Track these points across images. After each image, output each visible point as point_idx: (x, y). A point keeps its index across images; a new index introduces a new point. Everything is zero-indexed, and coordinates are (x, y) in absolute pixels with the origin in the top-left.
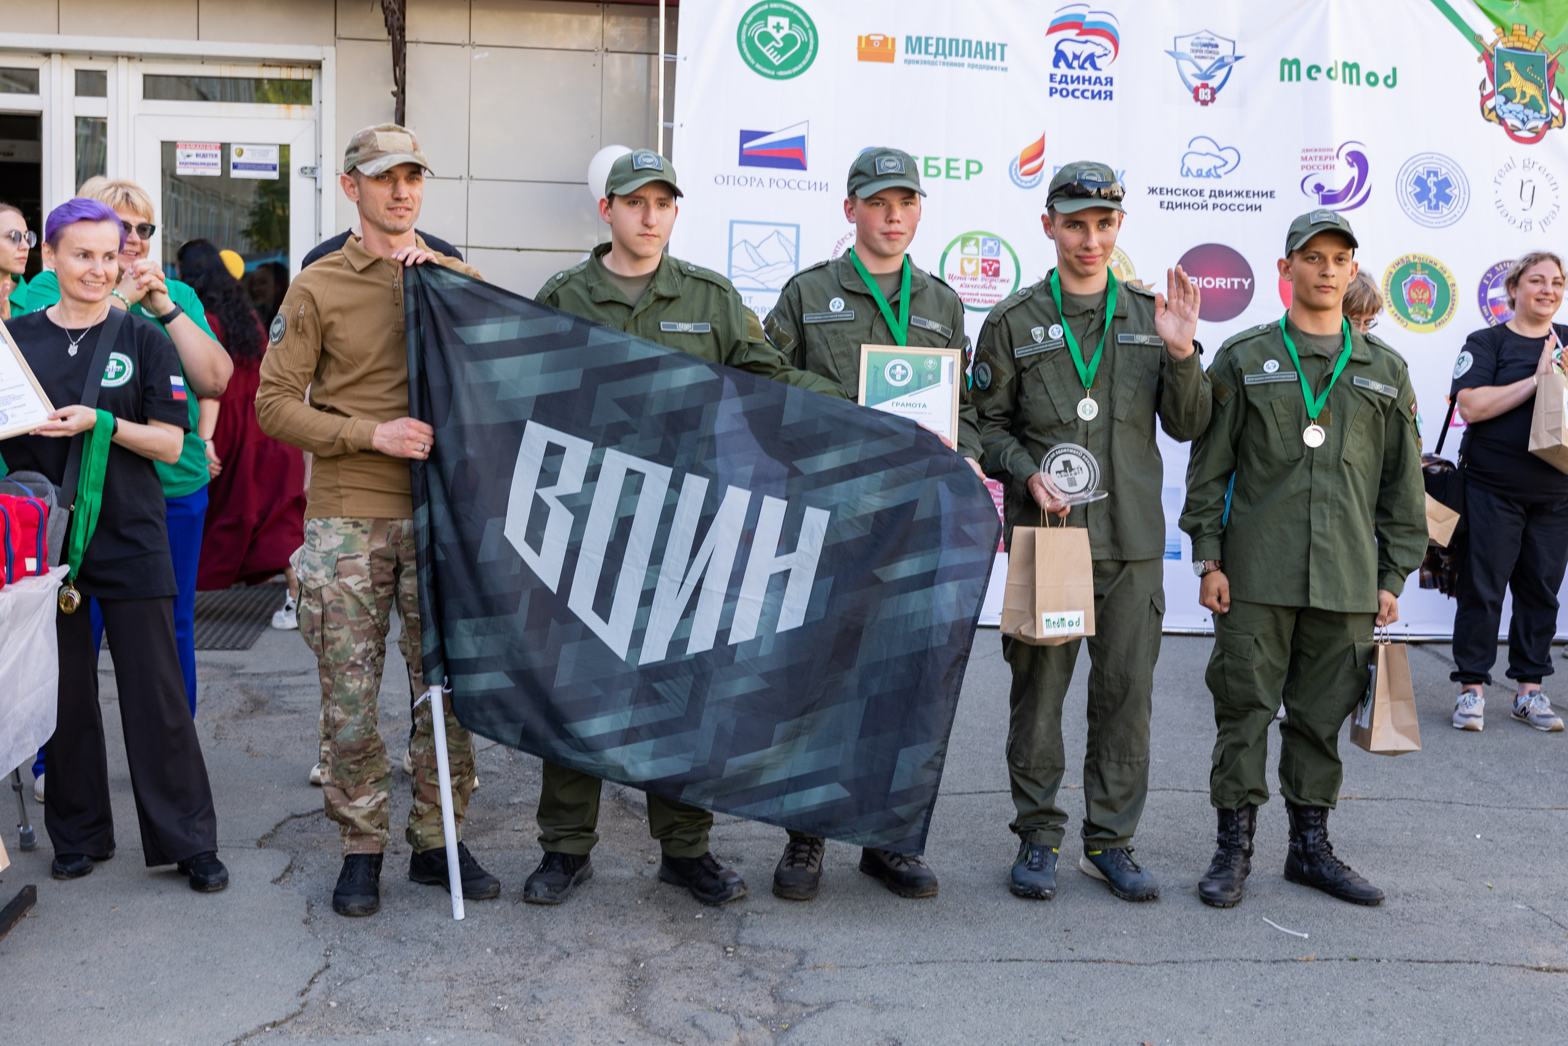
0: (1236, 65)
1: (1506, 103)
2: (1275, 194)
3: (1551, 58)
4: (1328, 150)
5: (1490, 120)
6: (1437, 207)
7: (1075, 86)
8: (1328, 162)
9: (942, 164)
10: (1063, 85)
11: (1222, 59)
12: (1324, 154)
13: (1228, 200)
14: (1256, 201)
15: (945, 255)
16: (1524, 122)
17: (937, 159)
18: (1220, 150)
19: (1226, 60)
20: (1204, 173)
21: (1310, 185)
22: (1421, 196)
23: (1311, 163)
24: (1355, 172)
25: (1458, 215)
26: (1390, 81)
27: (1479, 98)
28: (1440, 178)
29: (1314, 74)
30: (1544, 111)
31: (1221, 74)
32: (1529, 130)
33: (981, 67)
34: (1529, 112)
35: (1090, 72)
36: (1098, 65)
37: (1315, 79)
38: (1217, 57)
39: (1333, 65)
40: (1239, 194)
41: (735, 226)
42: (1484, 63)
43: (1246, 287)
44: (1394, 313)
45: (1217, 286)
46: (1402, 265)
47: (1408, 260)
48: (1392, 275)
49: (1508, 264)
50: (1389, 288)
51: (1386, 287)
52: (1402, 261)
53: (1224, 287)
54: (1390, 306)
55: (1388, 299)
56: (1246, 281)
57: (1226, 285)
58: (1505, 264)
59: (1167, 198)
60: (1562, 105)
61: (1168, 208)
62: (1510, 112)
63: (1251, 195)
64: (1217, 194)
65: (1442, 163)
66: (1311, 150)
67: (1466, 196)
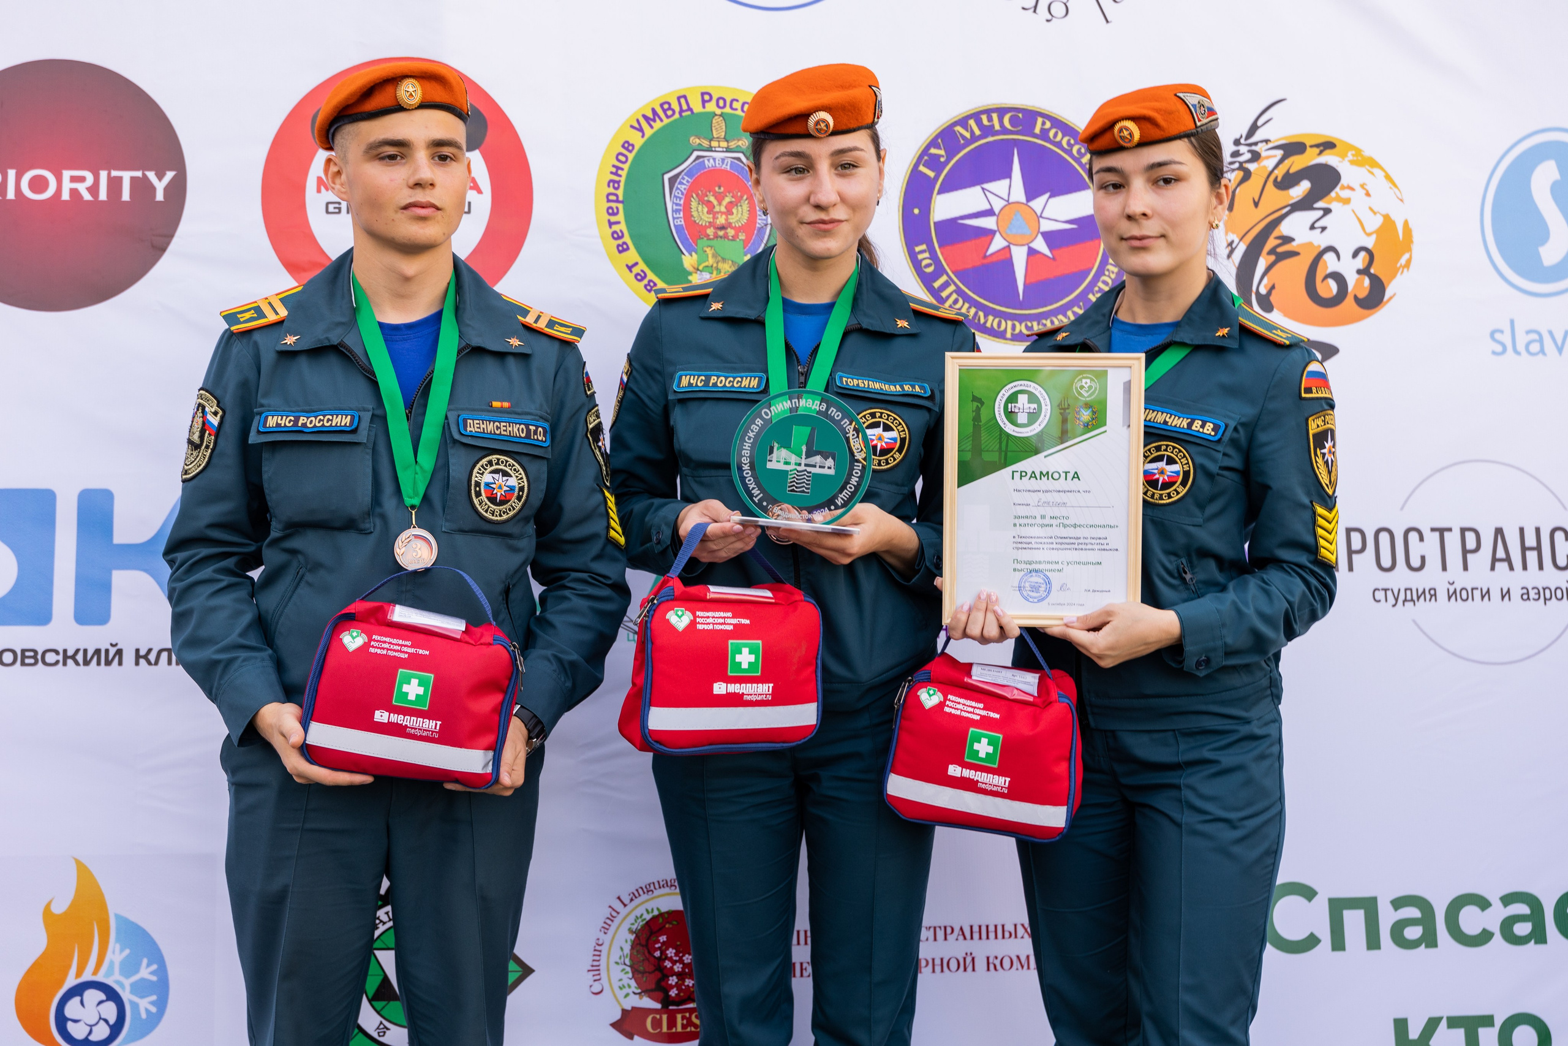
43: (160, 196)
44: (636, 270)
45: (66, 196)
46: (666, 121)
47: (685, 107)
48: (630, 151)
49: (995, 116)
50: (620, 193)
51: (611, 190)
52: (665, 111)
53: (87, 196)
54: (622, 249)
55: (615, 228)
56: (160, 177)
57: (94, 190)
58: (984, 118)
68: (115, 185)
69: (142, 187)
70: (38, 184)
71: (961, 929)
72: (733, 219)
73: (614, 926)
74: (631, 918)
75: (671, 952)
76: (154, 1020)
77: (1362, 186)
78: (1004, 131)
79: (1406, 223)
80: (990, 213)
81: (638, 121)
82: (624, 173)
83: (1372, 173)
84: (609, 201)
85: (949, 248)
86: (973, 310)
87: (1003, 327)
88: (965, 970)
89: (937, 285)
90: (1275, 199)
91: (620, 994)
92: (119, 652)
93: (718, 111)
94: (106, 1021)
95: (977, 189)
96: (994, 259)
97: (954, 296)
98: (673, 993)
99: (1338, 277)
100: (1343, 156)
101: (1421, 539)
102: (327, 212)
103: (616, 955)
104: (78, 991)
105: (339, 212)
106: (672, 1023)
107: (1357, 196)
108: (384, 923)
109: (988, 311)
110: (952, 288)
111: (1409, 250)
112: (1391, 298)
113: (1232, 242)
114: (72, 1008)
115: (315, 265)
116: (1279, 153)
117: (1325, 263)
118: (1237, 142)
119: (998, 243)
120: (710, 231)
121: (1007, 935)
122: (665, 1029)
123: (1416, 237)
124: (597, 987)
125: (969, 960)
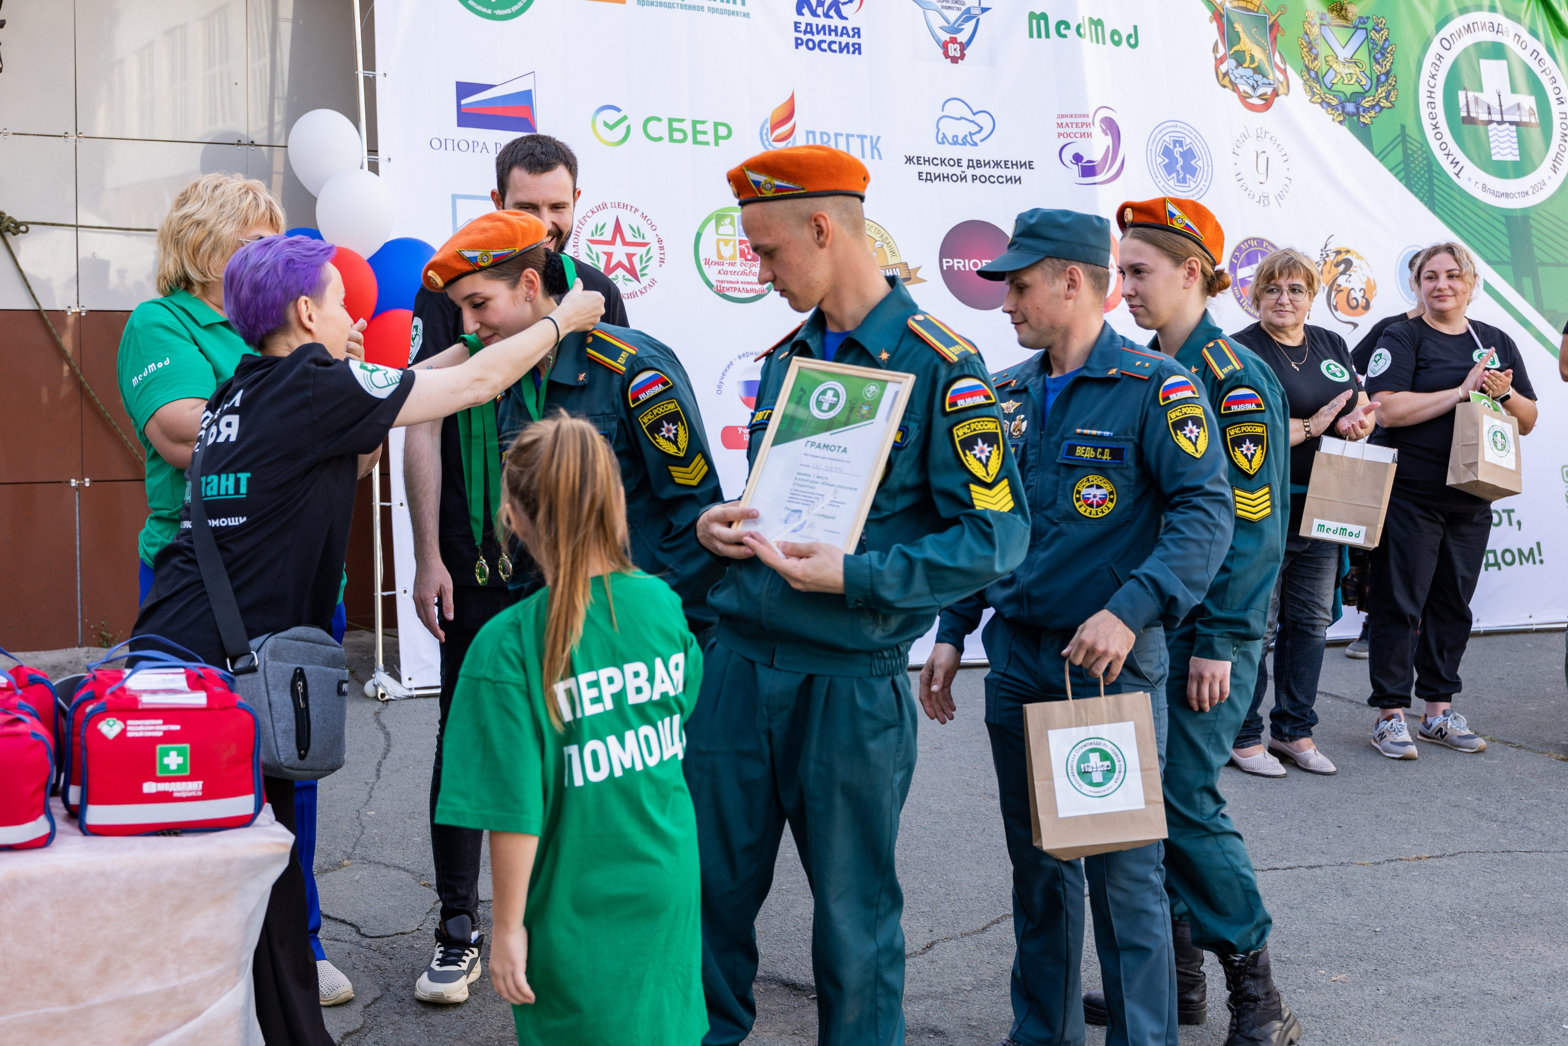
0: (983, 18)
1: (1237, 68)
3: (1273, 19)
4: (1084, 116)
5: (1224, 86)
6: (1184, 180)
7: (821, 37)
8: (1085, 130)
9: (687, 126)
10: (809, 36)
11: (968, 10)
12: (1080, 120)
13: (986, 171)
14: (1015, 172)
15: (698, 236)
16: (1254, 88)
17: (682, 120)
18: (974, 114)
19: (974, 12)
20: (960, 141)
21: (1068, 155)
22: (1170, 168)
23: (1068, 130)
24: (1108, 140)
25: (1204, 189)
26: (1132, 41)
27: (1213, 62)
28: (1185, 148)
29: (1063, 32)
30: (1271, 77)
31: (969, 27)
32: (1259, 97)
33: (723, 12)
34: (1258, 77)
35: (835, 22)
36: (844, 14)
37: (1065, 36)
38: (964, 8)
39: (1081, 22)
40: (997, 164)
41: (458, 201)
42: (1215, 24)
49: (1252, 241)
58: (1249, 242)
59: (926, 168)
60: (1285, 70)
61: (926, 180)
62: (1242, 77)
63: (1010, 165)
64: (975, 165)
65: (1186, 132)
66: (1066, 116)
67: (1210, 168)
77: (1359, 266)
78: (1255, 246)
83: (1362, 262)
100: (1353, 255)
107: (1358, 270)
116: (1334, 254)
117: (1352, 294)
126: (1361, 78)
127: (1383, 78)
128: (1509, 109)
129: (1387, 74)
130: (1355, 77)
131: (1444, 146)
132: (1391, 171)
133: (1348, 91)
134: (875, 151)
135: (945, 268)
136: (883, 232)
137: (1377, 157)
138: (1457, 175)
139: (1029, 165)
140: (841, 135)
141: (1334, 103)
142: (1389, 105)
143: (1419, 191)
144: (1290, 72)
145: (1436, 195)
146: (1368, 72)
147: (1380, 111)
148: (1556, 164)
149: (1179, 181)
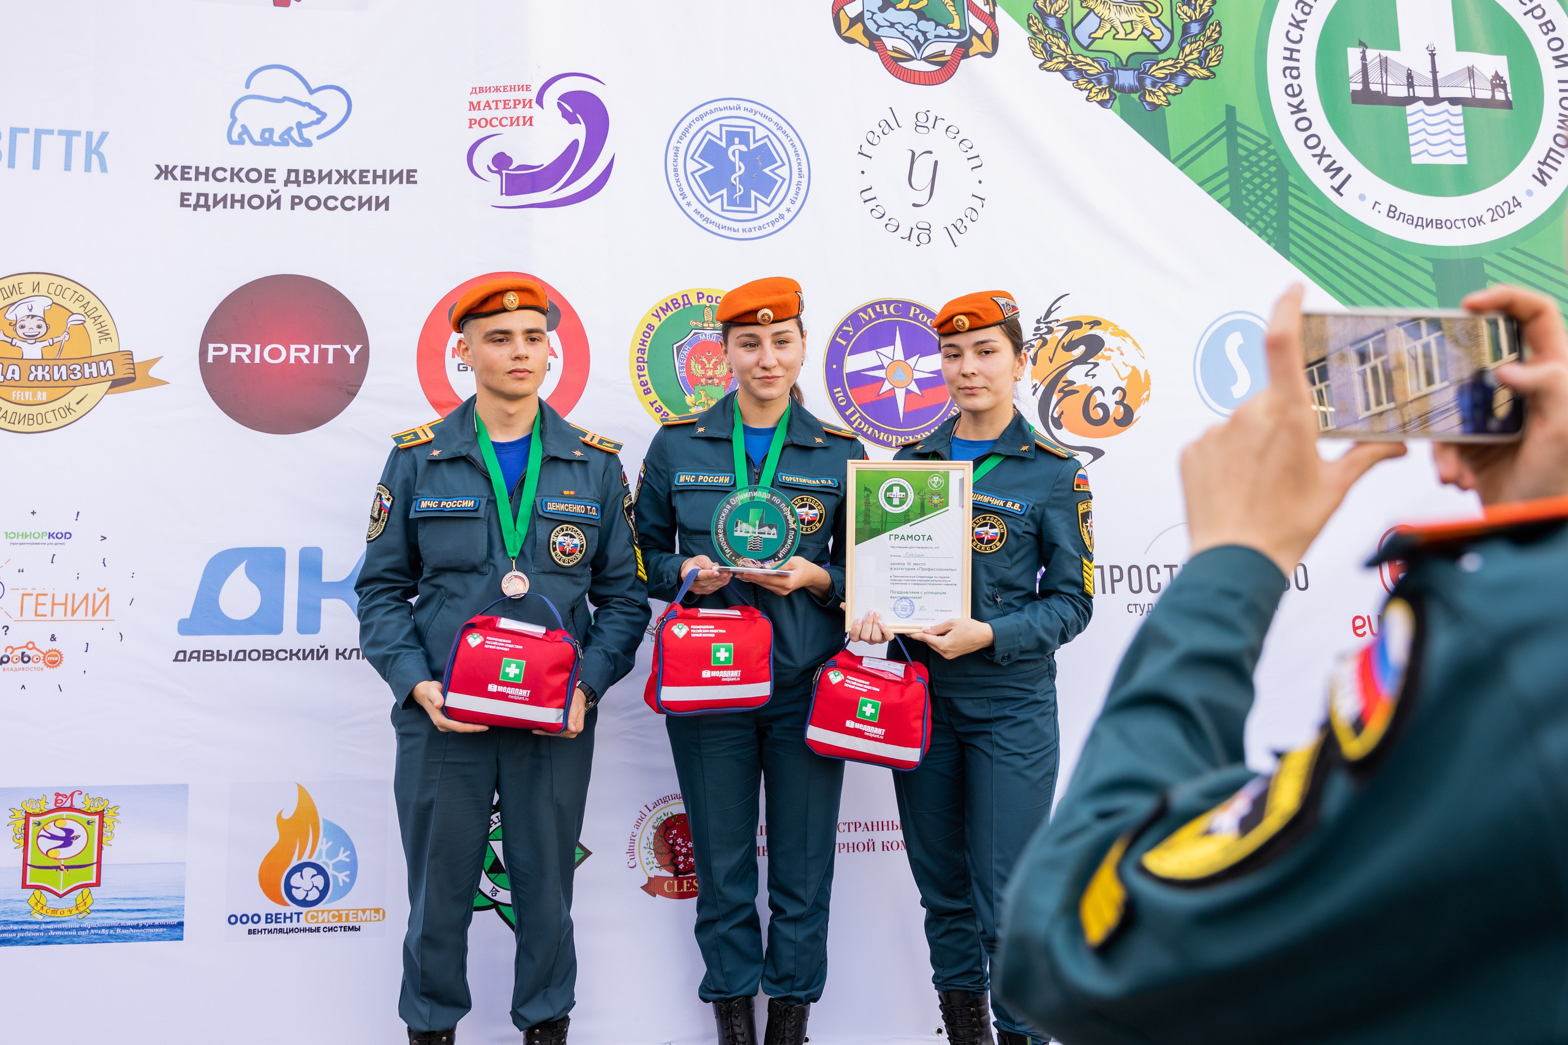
1: (882, 9)
2: (417, 177)
4: (521, 88)
5: (851, 40)
6: (745, 201)
8: (520, 111)
12: (512, 96)
13: (322, 190)
14: (379, 190)
16: (917, 45)
18: (312, 92)
20: (276, 139)
21: (483, 158)
22: (714, 181)
23: (488, 114)
24: (578, 130)
25: (788, 216)
28: (752, 146)
30: (956, 25)
32: (929, 59)
34: (927, 26)
40: (345, 177)
43: (352, 361)
44: (655, 405)
45: (292, 361)
46: (675, 311)
47: (687, 302)
48: (652, 330)
49: (884, 306)
50: (645, 356)
51: (640, 355)
52: (674, 304)
53: (306, 361)
54: (647, 392)
55: (642, 379)
56: (352, 349)
57: (310, 357)
58: (877, 307)
59: (195, 187)
60: (993, 15)
61: (196, 206)
62: (892, 25)
63: (370, 178)
64: (301, 178)
65: (758, 118)
66: (488, 90)
67: (805, 181)
68: (323, 353)
69: (340, 355)
70: (275, 354)
71: (866, 824)
72: (717, 372)
73: (643, 824)
74: (654, 819)
75: (680, 841)
76: (348, 886)
77: (1118, 349)
78: (890, 315)
79: (1146, 372)
80: (881, 367)
81: (657, 311)
82: (648, 344)
83: (1124, 340)
84: (638, 362)
85: (855, 390)
86: (871, 429)
87: (890, 440)
88: (868, 850)
89: (848, 413)
90: (1063, 357)
91: (647, 868)
92: (326, 651)
93: (708, 304)
94: (317, 888)
95: (874, 352)
96: (884, 396)
97: (859, 420)
98: (681, 866)
99: (1103, 406)
100: (1106, 330)
101: (1158, 572)
102: (459, 370)
103: (644, 843)
104: (299, 868)
105: (467, 370)
106: (680, 886)
107: (1115, 355)
108: (496, 823)
109: (880, 430)
110: (858, 415)
111: (1149, 389)
112: (1137, 419)
113: (1036, 384)
114: (295, 880)
115: (450, 404)
116: (1065, 328)
117: (1095, 397)
118: (1038, 321)
119: (887, 386)
120: (703, 381)
121: (895, 827)
122: (676, 890)
123: (1153, 381)
124: (632, 864)
125: (871, 844)
126: (1152, 28)
127: (1195, 28)
128: (1451, 76)
129: (1204, 20)
130: (1140, 27)
131: (1312, 142)
132: (1201, 184)
133: (1124, 50)
134: (95, 159)
135: (210, 360)
136: (88, 297)
137: (1174, 162)
138: (1337, 190)
139: (409, 177)
140: (26, 131)
141: (1093, 71)
142: (1205, 72)
143: (1259, 218)
144: (1003, 18)
145: (1292, 225)
146: (1166, 18)
147: (1186, 85)
148: (1545, 168)
149: (732, 202)
